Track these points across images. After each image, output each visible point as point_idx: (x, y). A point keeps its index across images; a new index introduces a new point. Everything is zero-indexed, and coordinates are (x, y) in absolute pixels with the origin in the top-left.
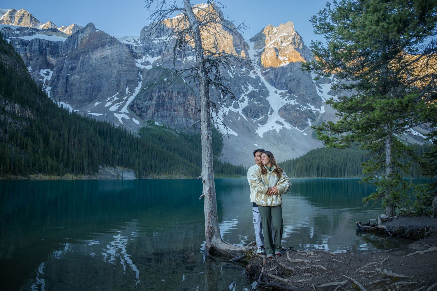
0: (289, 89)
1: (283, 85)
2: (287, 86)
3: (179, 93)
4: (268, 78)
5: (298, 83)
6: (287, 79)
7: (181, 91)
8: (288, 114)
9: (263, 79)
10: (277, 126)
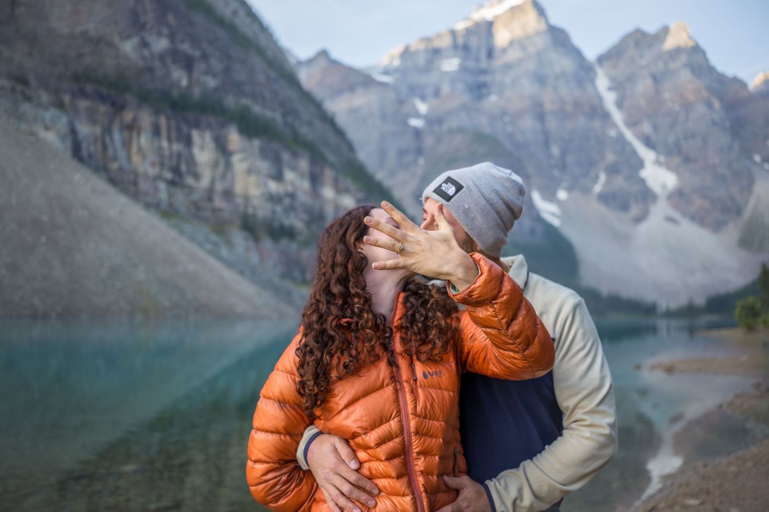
1: (672, 146)
2: (680, 148)
5: (704, 144)
6: (681, 136)
8: (686, 204)
9: (629, 135)
10: (669, 227)
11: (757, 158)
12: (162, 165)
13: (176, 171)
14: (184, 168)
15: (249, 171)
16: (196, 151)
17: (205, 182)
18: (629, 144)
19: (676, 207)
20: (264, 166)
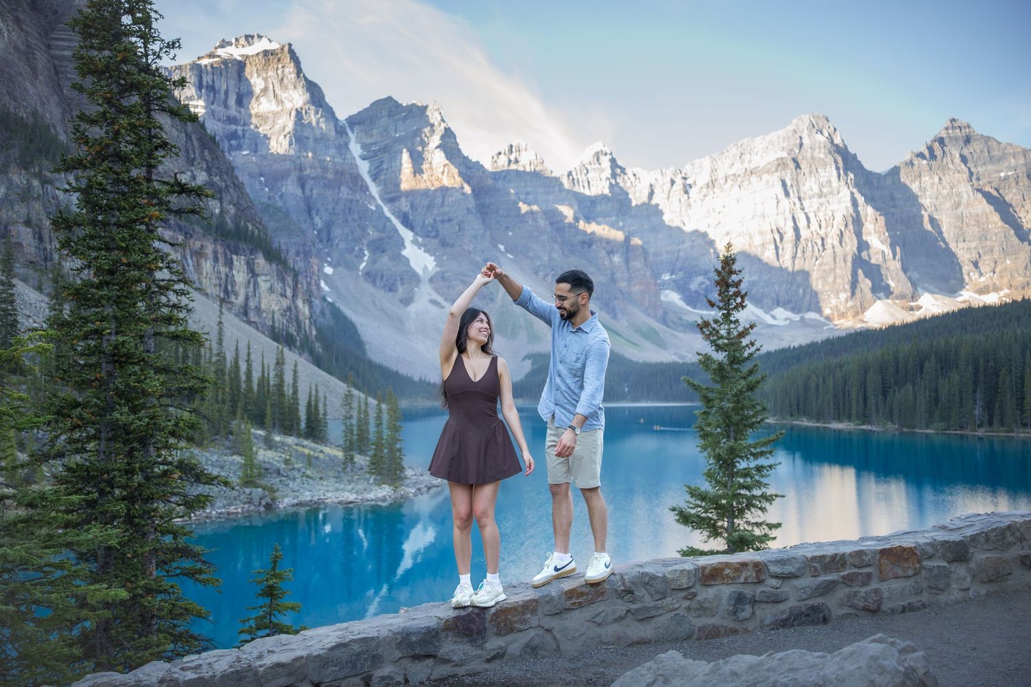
0: (441, 237)
1: (430, 228)
2: (437, 231)
3: (298, 253)
4: (397, 210)
5: (459, 230)
6: (437, 218)
7: (301, 250)
8: (448, 287)
9: (386, 211)
10: (433, 308)
11: (502, 247)
12: (220, 285)
13: (226, 292)
14: (229, 288)
15: (271, 290)
16: (235, 272)
17: (241, 299)
18: (388, 220)
19: (436, 290)
20: (278, 286)
